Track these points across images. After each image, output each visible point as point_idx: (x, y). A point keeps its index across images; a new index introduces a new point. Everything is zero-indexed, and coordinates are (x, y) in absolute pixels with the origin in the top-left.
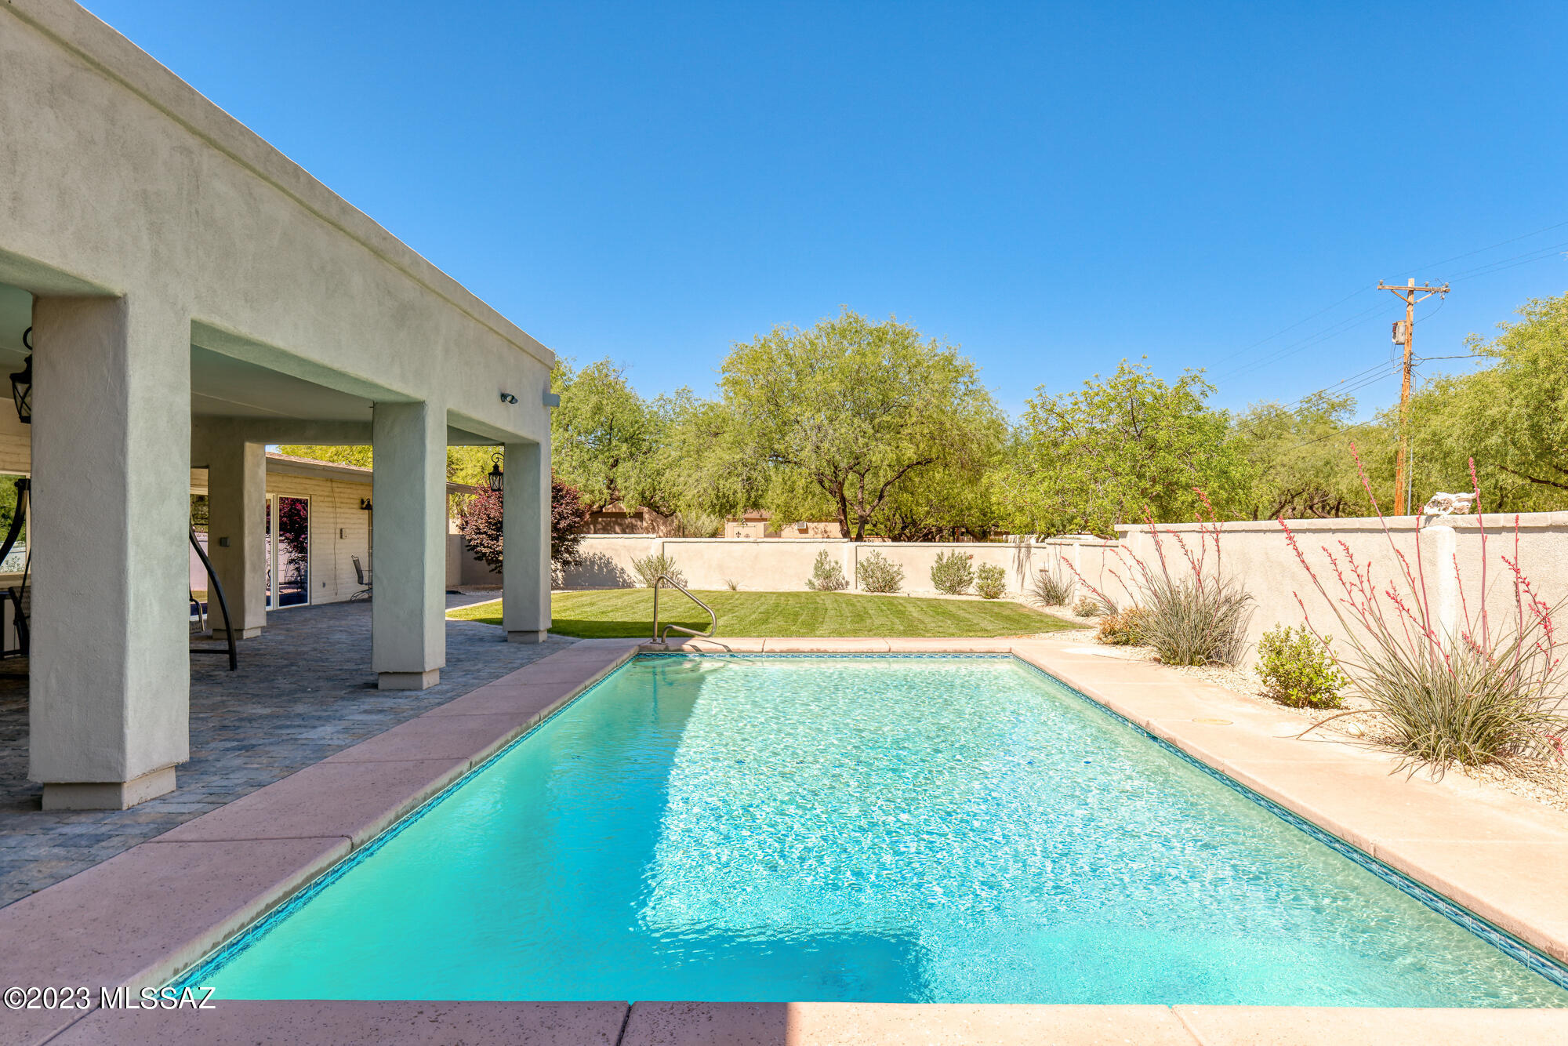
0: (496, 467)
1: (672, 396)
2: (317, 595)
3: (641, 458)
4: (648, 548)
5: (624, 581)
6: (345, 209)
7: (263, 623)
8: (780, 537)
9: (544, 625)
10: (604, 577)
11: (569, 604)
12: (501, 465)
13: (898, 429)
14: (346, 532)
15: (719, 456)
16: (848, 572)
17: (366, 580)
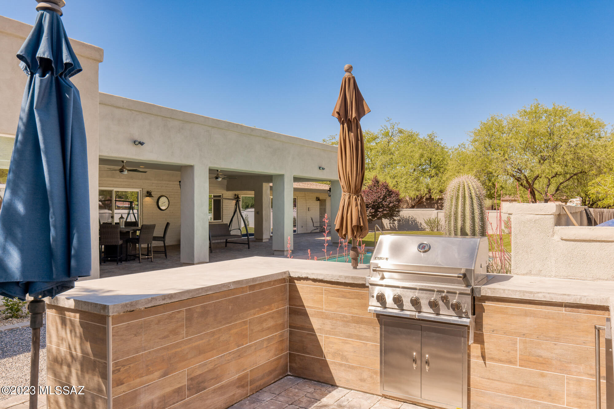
1: (458, 147)
2: (300, 230)
4: (431, 214)
5: (422, 228)
10: (414, 226)
14: (310, 209)
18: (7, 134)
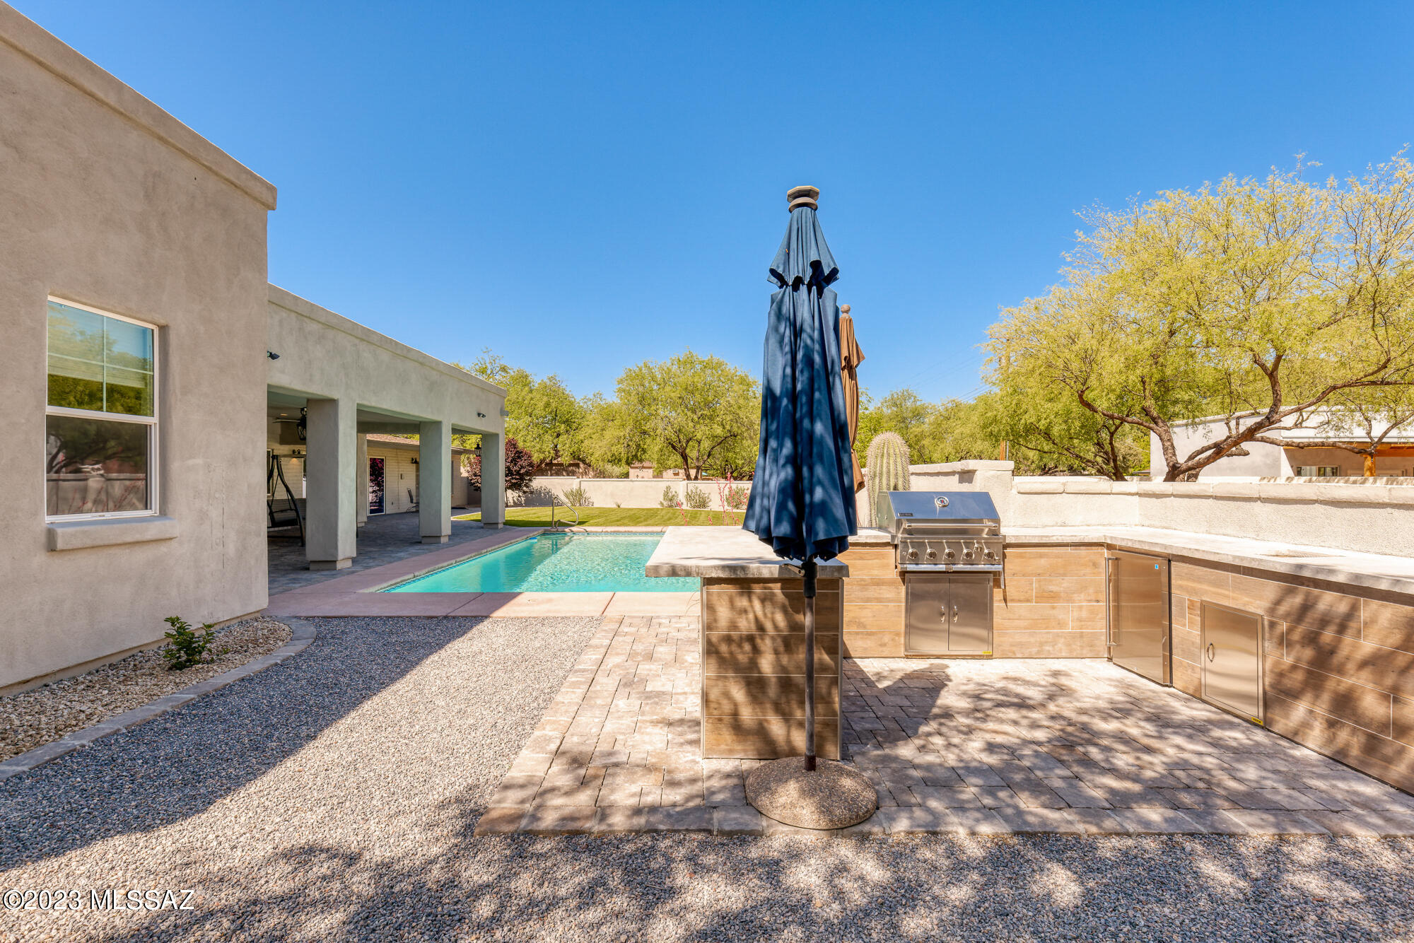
0: (478, 445)
1: (592, 397)
2: (388, 509)
3: (572, 432)
4: (572, 484)
5: (558, 502)
6: (409, 350)
7: (366, 520)
8: (662, 477)
9: (501, 520)
10: (547, 500)
11: (523, 513)
12: (480, 443)
13: (711, 418)
14: (404, 476)
15: (612, 433)
16: (682, 498)
17: (414, 501)
18: (130, 316)
